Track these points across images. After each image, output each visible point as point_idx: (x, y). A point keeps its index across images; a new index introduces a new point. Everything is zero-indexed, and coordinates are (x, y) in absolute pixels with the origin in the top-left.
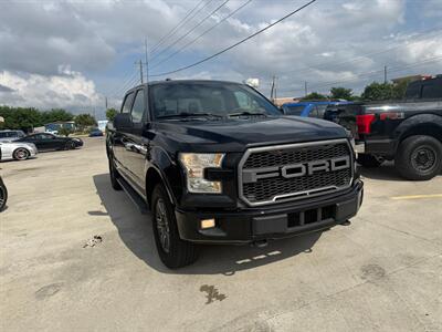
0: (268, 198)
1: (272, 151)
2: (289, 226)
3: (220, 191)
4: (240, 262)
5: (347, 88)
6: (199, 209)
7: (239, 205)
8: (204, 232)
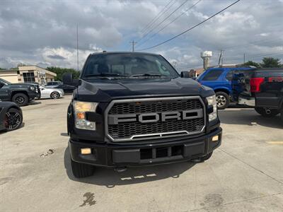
2: (141, 159)
3: (94, 129)
6: (81, 141)
7: (106, 140)
8: (83, 157)
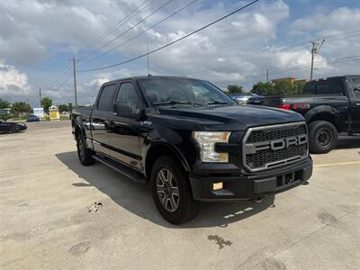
0: (261, 165)
1: (265, 130)
2: (278, 186)
3: (227, 161)
4: (227, 217)
5: (239, 86)
7: (243, 171)
